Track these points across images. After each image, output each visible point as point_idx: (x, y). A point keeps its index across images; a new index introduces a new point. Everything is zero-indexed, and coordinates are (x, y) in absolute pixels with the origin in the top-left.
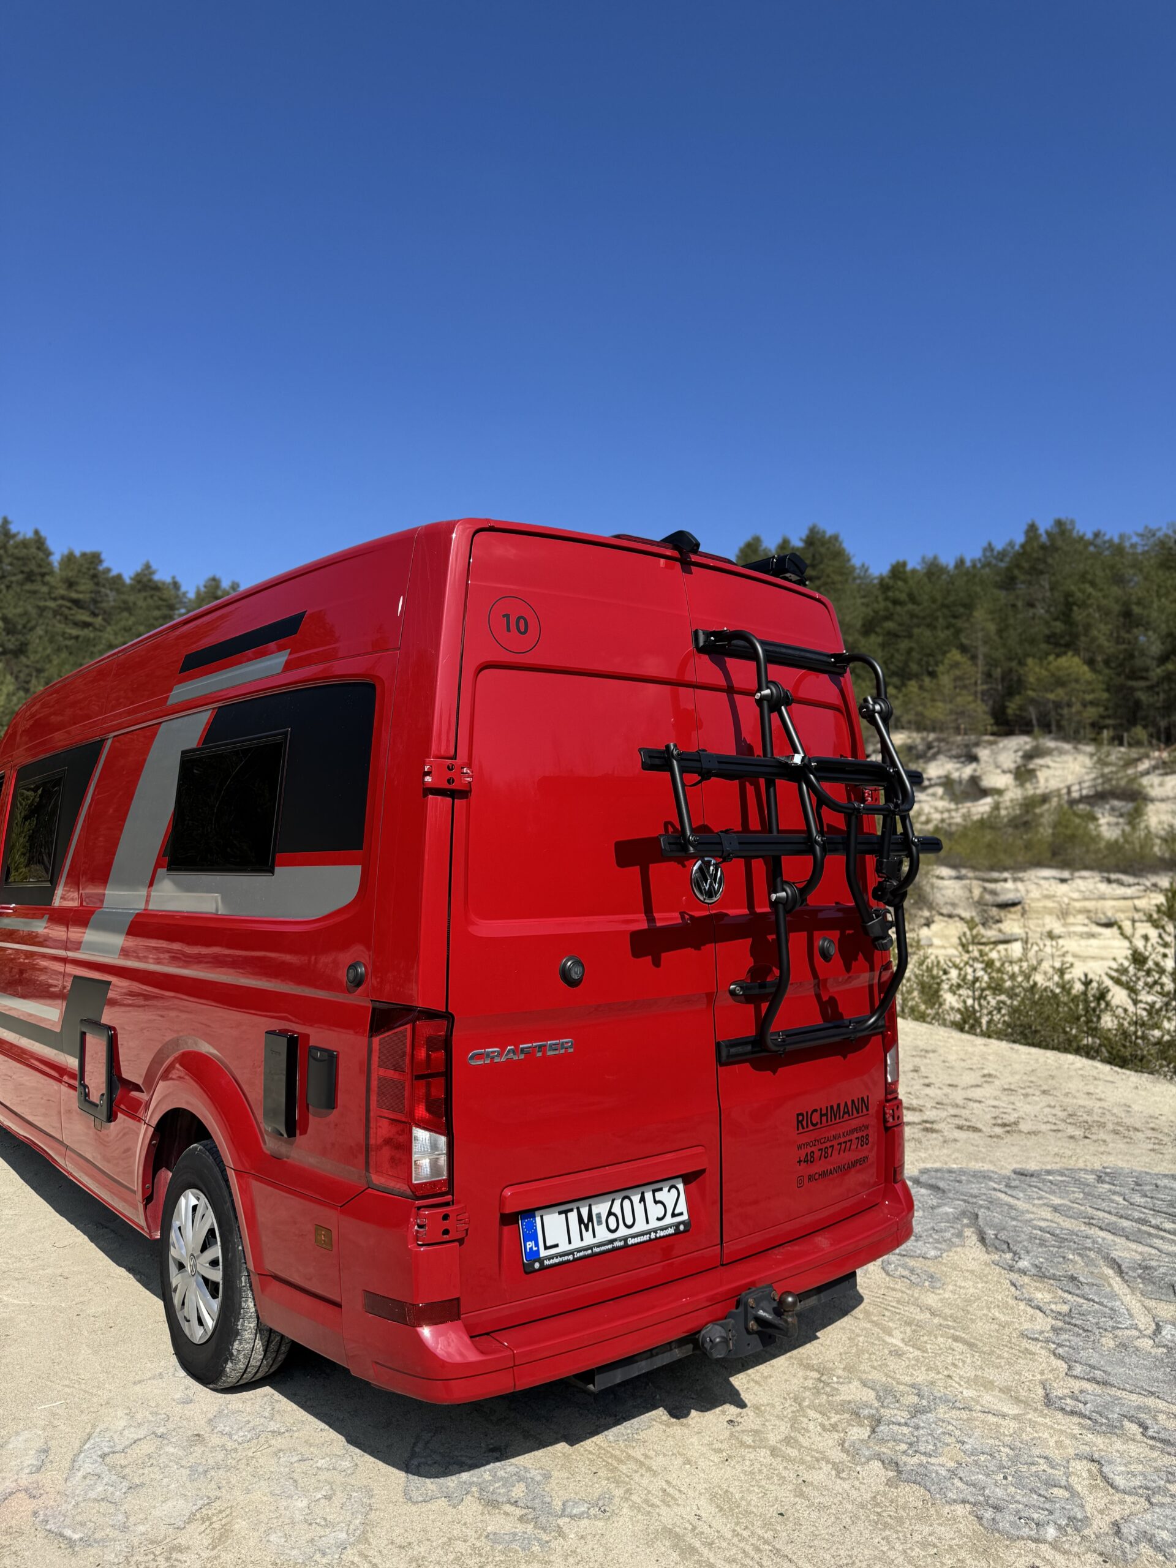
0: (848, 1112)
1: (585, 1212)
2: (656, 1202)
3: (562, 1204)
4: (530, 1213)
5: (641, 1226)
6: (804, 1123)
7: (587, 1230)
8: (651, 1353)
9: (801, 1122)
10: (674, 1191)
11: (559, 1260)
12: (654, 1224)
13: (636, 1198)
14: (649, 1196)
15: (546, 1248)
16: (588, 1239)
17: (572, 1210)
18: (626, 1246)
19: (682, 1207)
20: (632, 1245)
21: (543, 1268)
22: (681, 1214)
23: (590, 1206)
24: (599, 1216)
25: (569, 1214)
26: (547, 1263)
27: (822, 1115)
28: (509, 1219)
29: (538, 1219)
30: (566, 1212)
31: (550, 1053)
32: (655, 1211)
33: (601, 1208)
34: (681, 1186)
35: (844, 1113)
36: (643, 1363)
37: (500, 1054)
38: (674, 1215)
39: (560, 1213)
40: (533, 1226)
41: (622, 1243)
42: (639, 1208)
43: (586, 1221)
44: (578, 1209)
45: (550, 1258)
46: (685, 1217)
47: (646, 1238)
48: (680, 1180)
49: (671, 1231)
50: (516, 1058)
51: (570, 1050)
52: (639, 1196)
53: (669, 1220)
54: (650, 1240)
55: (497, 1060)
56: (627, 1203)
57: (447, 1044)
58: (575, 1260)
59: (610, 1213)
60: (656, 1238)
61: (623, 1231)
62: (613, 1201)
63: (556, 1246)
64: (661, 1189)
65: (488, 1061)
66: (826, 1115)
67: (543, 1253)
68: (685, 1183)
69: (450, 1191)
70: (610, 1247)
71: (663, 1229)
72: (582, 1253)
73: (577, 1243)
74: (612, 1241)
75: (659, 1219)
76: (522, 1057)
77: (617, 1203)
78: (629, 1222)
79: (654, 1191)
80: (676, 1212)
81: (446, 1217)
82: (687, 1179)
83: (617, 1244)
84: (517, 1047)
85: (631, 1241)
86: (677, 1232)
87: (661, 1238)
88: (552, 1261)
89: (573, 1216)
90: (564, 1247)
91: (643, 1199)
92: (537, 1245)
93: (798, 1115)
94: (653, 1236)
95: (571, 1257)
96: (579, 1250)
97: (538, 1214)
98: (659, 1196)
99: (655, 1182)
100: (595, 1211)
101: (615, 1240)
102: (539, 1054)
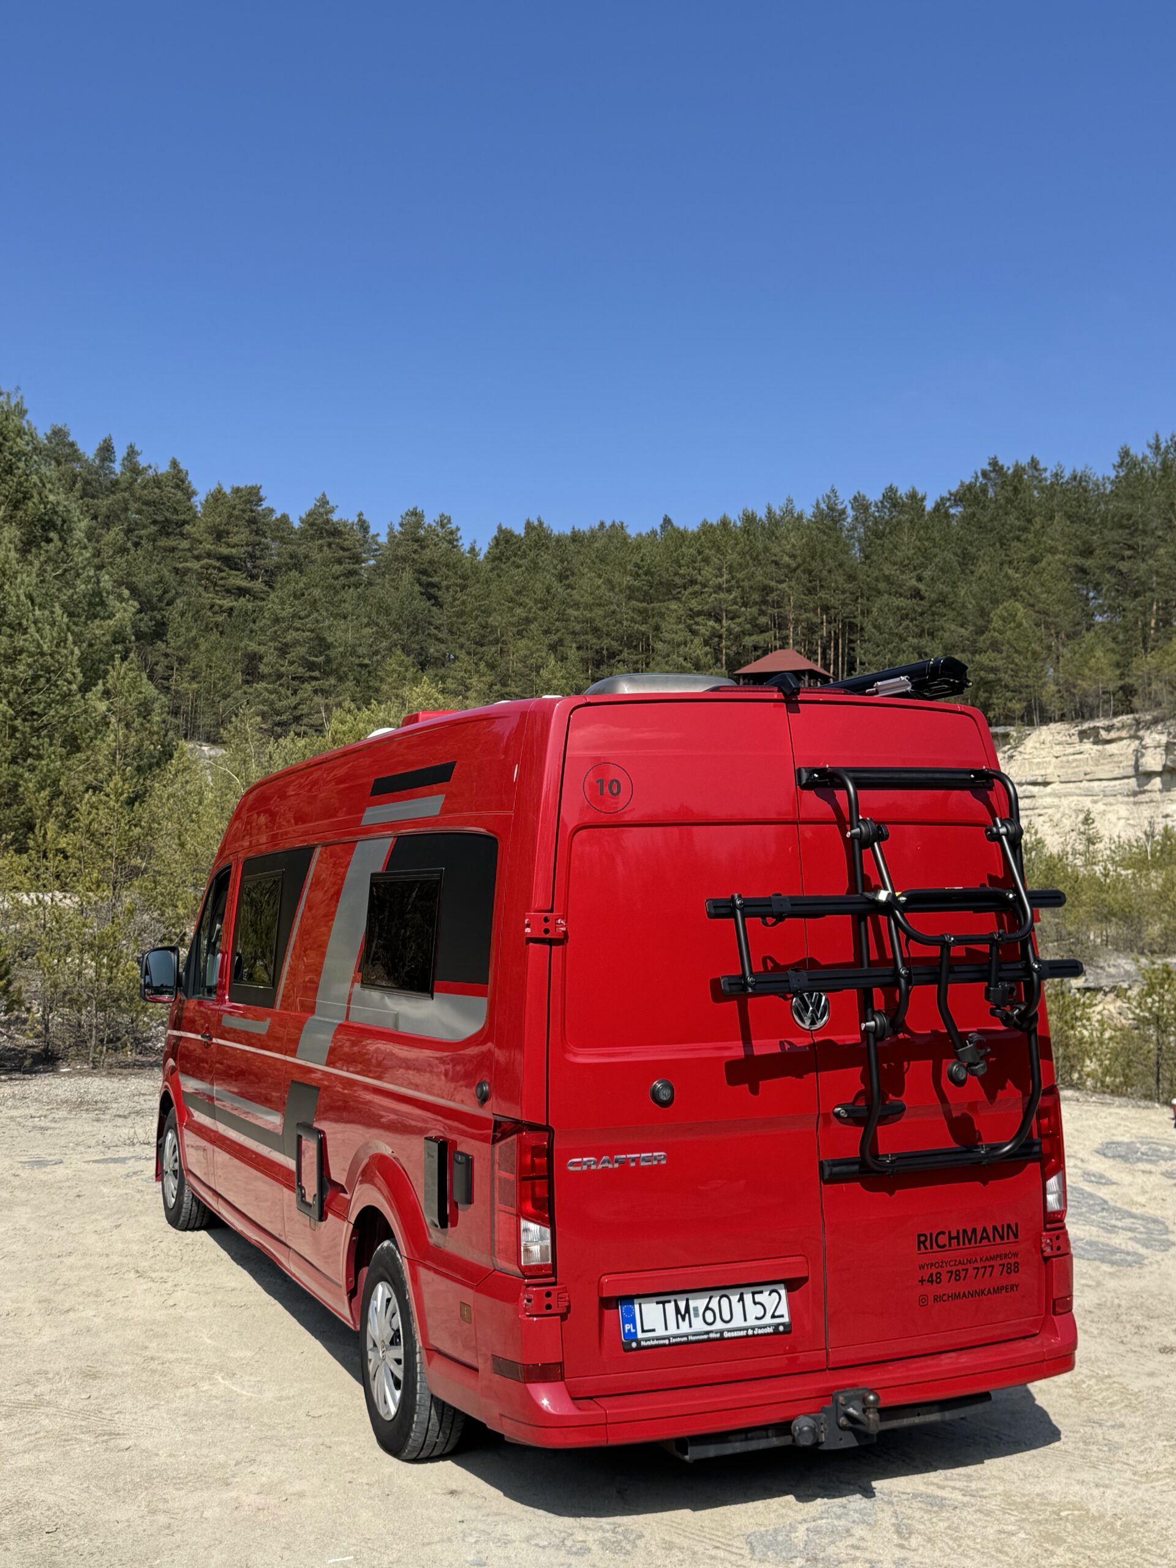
0: (988, 1237)
1: (682, 1305)
2: (755, 1303)
3: (661, 1295)
4: (629, 1299)
5: (738, 1322)
6: (928, 1244)
7: (683, 1319)
8: (745, 1433)
9: (924, 1243)
10: (775, 1295)
11: (655, 1342)
12: (752, 1322)
13: (735, 1298)
14: (748, 1298)
15: (643, 1331)
16: (684, 1328)
17: (669, 1302)
18: (722, 1338)
19: (783, 1309)
20: (729, 1338)
21: (640, 1348)
22: (782, 1316)
23: (687, 1300)
24: (696, 1309)
25: (667, 1305)
26: (643, 1343)
27: (951, 1238)
28: (609, 1303)
29: (637, 1307)
30: (664, 1303)
31: (643, 1164)
32: (754, 1311)
33: (699, 1303)
34: (783, 1292)
35: (982, 1238)
36: (737, 1444)
37: (597, 1163)
38: (773, 1316)
39: (658, 1303)
40: (632, 1311)
41: (718, 1335)
42: (737, 1307)
43: (683, 1312)
44: (676, 1301)
45: (647, 1340)
46: (786, 1319)
47: (743, 1333)
48: (782, 1286)
49: (770, 1330)
50: (610, 1166)
51: (663, 1162)
52: (738, 1297)
53: (767, 1320)
54: (747, 1336)
55: (593, 1167)
56: (725, 1301)
57: (549, 1153)
58: (670, 1345)
59: (707, 1308)
60: (754, 1335)
61: (719, 1325)
62: (711, 1298)
63: (654, 1330)
64: (761, 1292)
65: (585, 1168)
66: (958, 1238)
67: (640, 1335)
68: (789, 1290)
69: (554, 1274)
70: (705, 1337)
71: (760, 1328)
72: (678, 1340)
73: (672, 1330)
74: (707, 1333)
75: (757, 1318)
76: (616, 1165)
77: (715, 1300)
78: (727, 1317)
79: (754, 1293)
80: (776, 1314)
81: (548, 1294)
82: (792, 1285)
83: (712, 1335)
84: (611, 1157)
85: (726, 1335)
86: (776, 1332)
87: (758, 1335)
88: (649, 1343)
89: (670, 1307)
90: (660, 1332)
91: (741, 1299)
92: (635, 1327)
93: (919, 1236)
94: (750, 1332)
95: (667, 1342)
96: (675, 1337)
97: (636, 1301)
98: (758, 1298)
99: (756, 1285)
100: (692, 1304)
101: (711, 1332)
102: (633, 1164)
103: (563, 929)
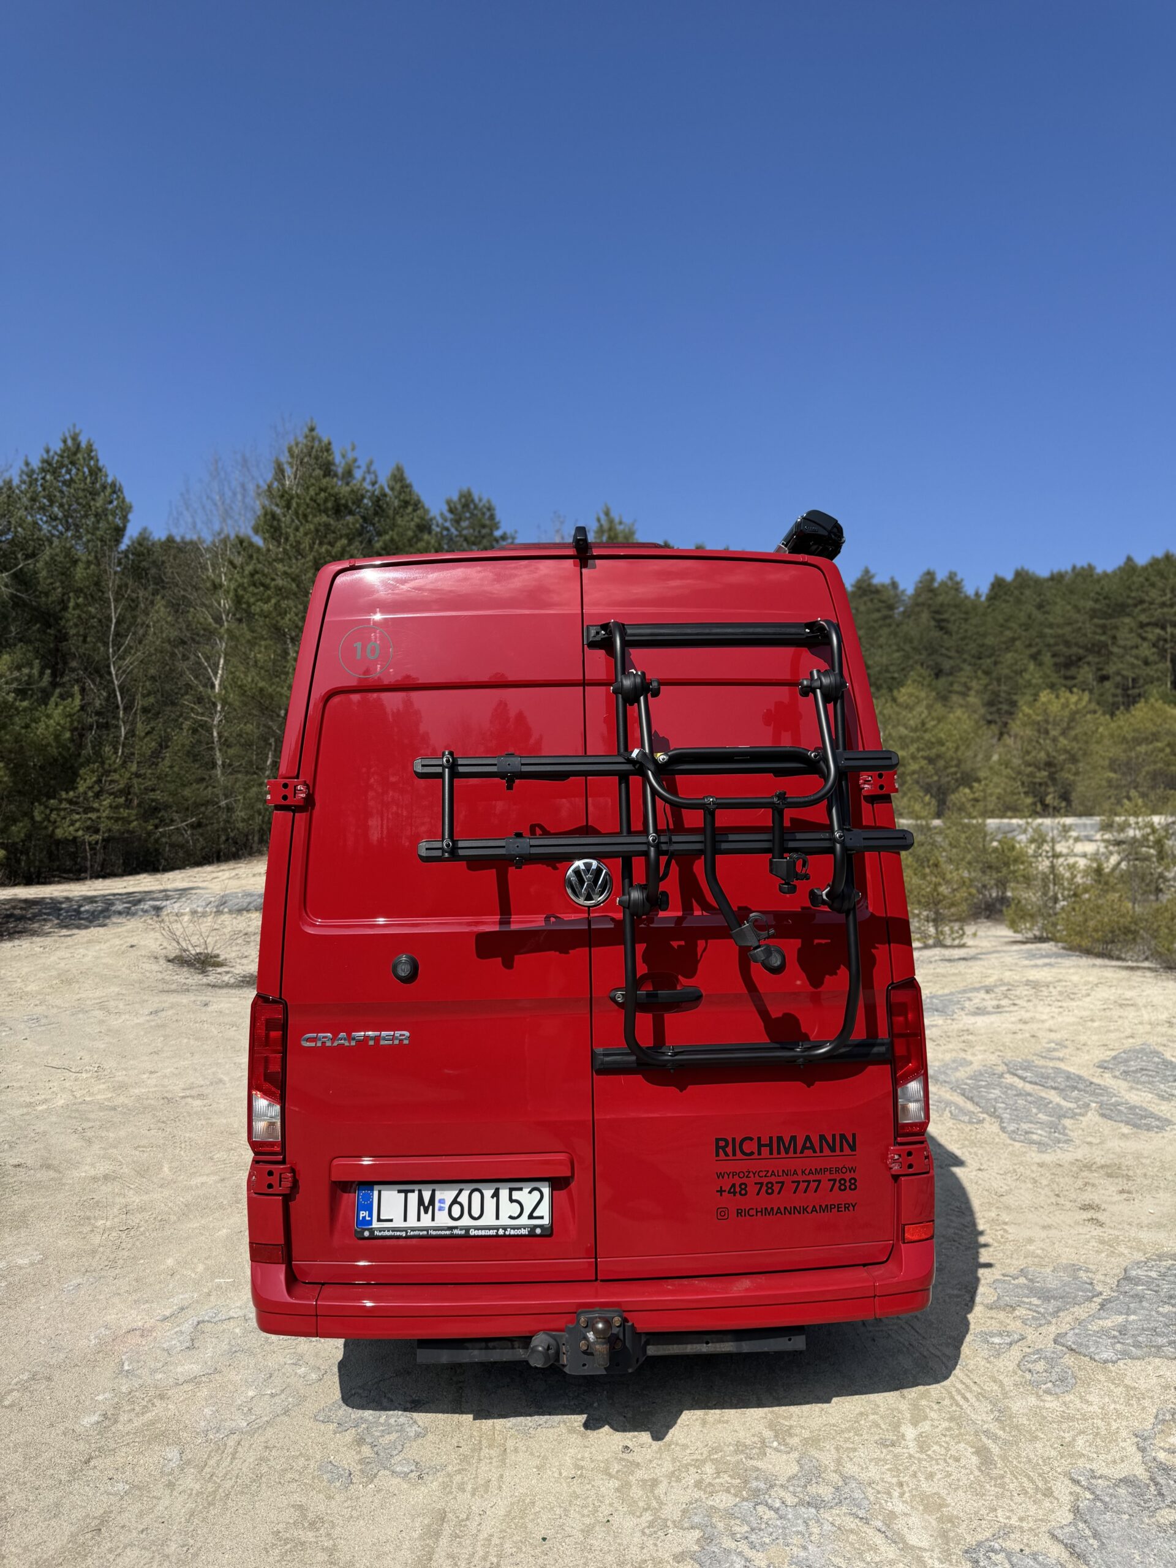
0: (812, 1147)
1: (427, 1195)
2: (511, 1200)
3: (403, 1182)
4: (369, 1185)
5: (489, 1219)
6: (729, 1150)
7: (426, 1212)
8: (486, 1342)
9: (724, 1148)
10: (536, 1194)
11: (391, 1233)
12: (504, 1220)
13: (488, 1193)
14: (504, 1193)
15: (379, 1220)
16: (426, 1220)
17: (413, 1191)
18: (467, 1236)
19: (544, 1210)
20: (475, 1236)
21: (372, 1237)
22: (542, 1218)
23: (434, 1191)
24: (442, 1201)
25: (410, 1195)
26: (377, 1233)
27: (760, 1145)
28: (346, 1186)
29: (376, 1193)
30: (406, 1192)
31: (382, 1043)
32: (508, 1209)
33: (446, 1195)
34: (546, 1191)
35: (804, 1147)
36: (476, 1352)
37: (333, 1040)
38: (531, 1217)
39: (399, 1191)
40: (371, 1198)
41: (463, 1232)
42: (490, 1203)
43: (426, 1204)
44: (420, 1192)
45: (381, 1230)
46: (546, 1221)
47: (492, 1232)
48: (547, 1184)
49: (524, 1232)
50: (347, 1044)
51: (406, 1042)
52: (492, 1192)
53: (524, 1220)
54: (497, 1236)
55: (329, 1044)
56: (476, 1196)
57: (284, 1027)
58: (407, 1237)
59: (455, 1201)
60: (504, 1236)
61: (466, 1221)
62: (461, 1191)
63: (391, 1220)
64: (521, 1189)
65: (319, 1044)
66: (770, 1145)
67: (375, 1224)
68: (553, 1189)
69: (283, 1151)
70: (448, 1232)
71: (514, 1228)
72: (417, 1233)
73: (412, 1222)
74: (451, 1228)
75: (511, 1217)
76: (353, 1043)
77: (465, 1194)
78: (476, 1212)
79: (511, 1190)
80: (535, 1214)
81: (270, 1173)
82: (557, 1184)
83: (456, 1232)
84: (349, 1035)
85: (473, 1232)
86: (532, 1234)
87: (510, 1236)
88: (382, 1233)
89: (413, 1198)
90: (399, 1223)
91: (496, 1195)
92: (371, 1215)
93: (717, 1140)
94: (501, 1232)
95: (404, 1234)
96: (413, 1229)
97: (376, 1188)
98: (516, 1195)
99: (517, 1180)
100: (439, 1195)
101: (456, 1228)
102: (371, 1043)
103: (303, 795)
